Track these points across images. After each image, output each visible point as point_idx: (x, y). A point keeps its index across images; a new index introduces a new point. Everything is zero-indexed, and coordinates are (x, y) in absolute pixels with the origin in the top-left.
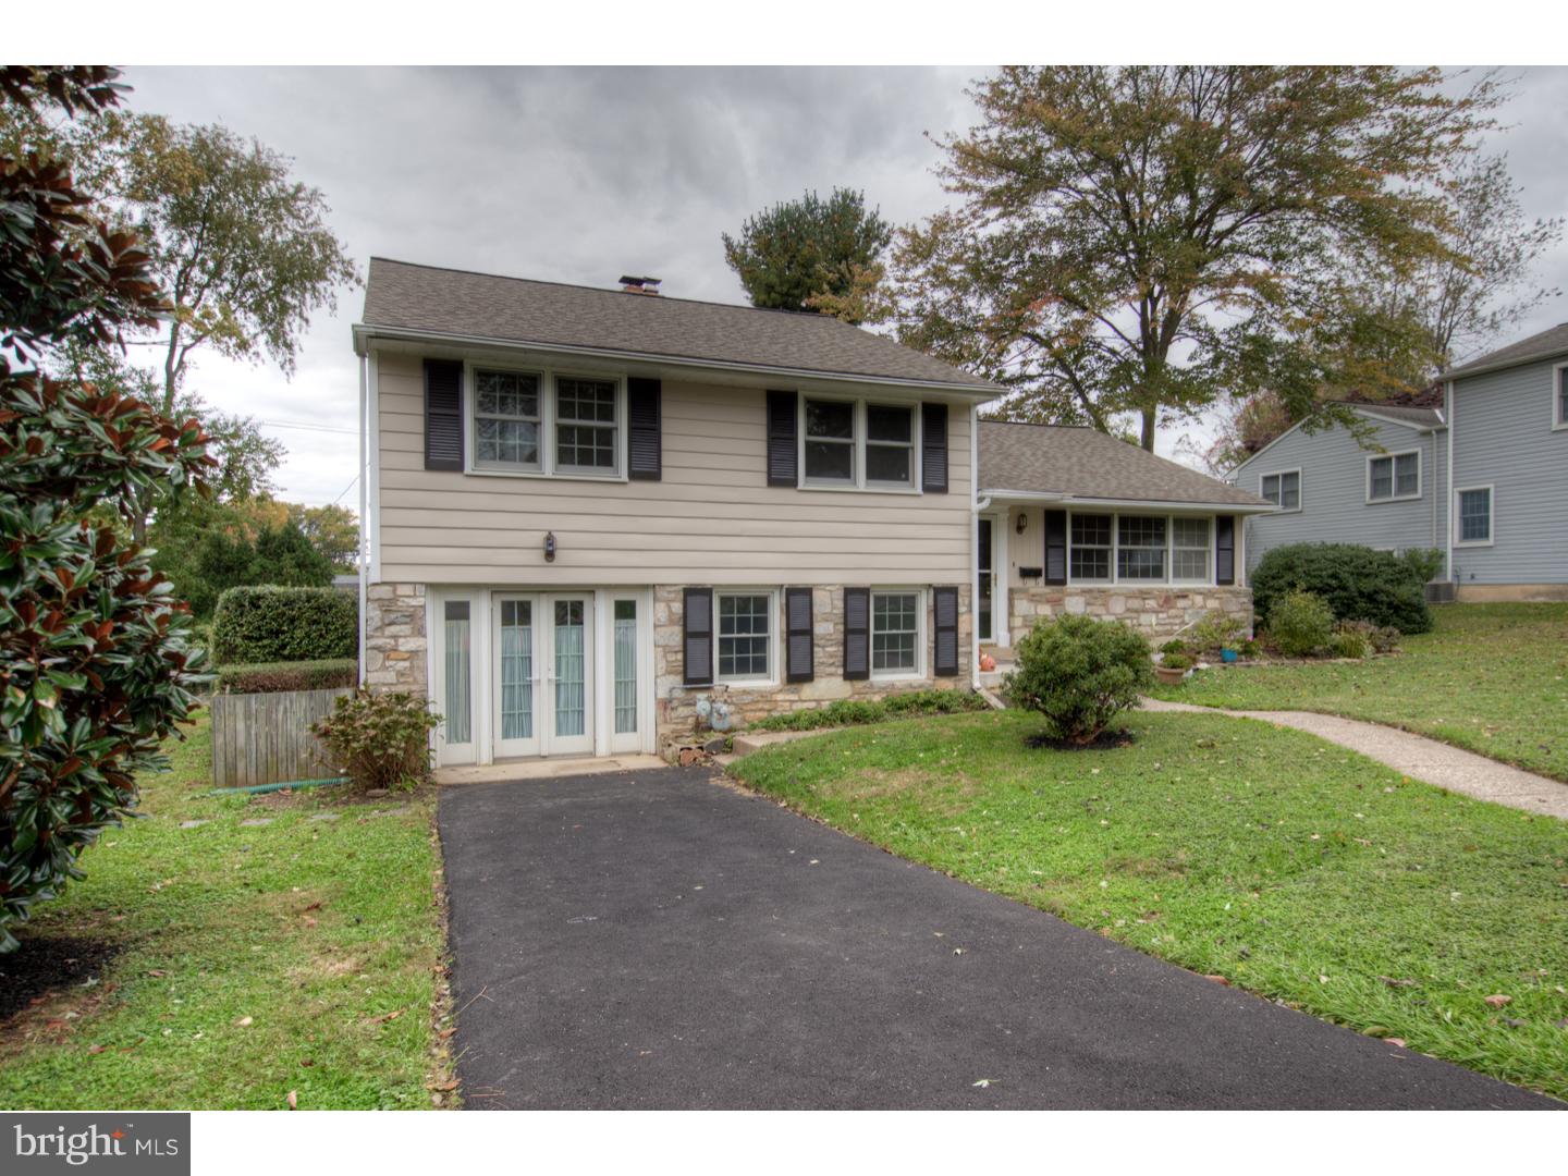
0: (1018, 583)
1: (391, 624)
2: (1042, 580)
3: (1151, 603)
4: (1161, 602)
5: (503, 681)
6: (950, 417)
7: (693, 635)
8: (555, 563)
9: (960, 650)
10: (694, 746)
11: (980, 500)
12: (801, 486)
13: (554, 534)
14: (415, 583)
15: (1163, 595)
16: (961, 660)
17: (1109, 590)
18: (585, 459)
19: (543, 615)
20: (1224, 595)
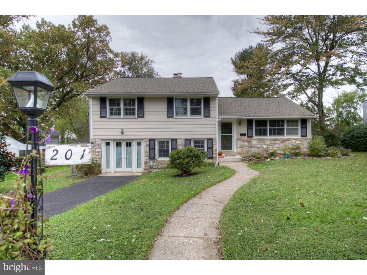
0: (240, 137)
1: (95, 146)
2: (246, 136)
3: (278, 142)
4: (281, 142)
5: (116, 157)
6: (211, 100)
7: (151, 149)
8: (124, 135)
9: (214, 153)
10: (147, 172)
11: (219, 118)
12: (174, 117)
13: (123, 129)
14: (99, 139)
15: (282, 140)
16: (214, 155)
17: (265, 139)
18: (130, 114)
19: (124, 144)
20: (302, 140)
